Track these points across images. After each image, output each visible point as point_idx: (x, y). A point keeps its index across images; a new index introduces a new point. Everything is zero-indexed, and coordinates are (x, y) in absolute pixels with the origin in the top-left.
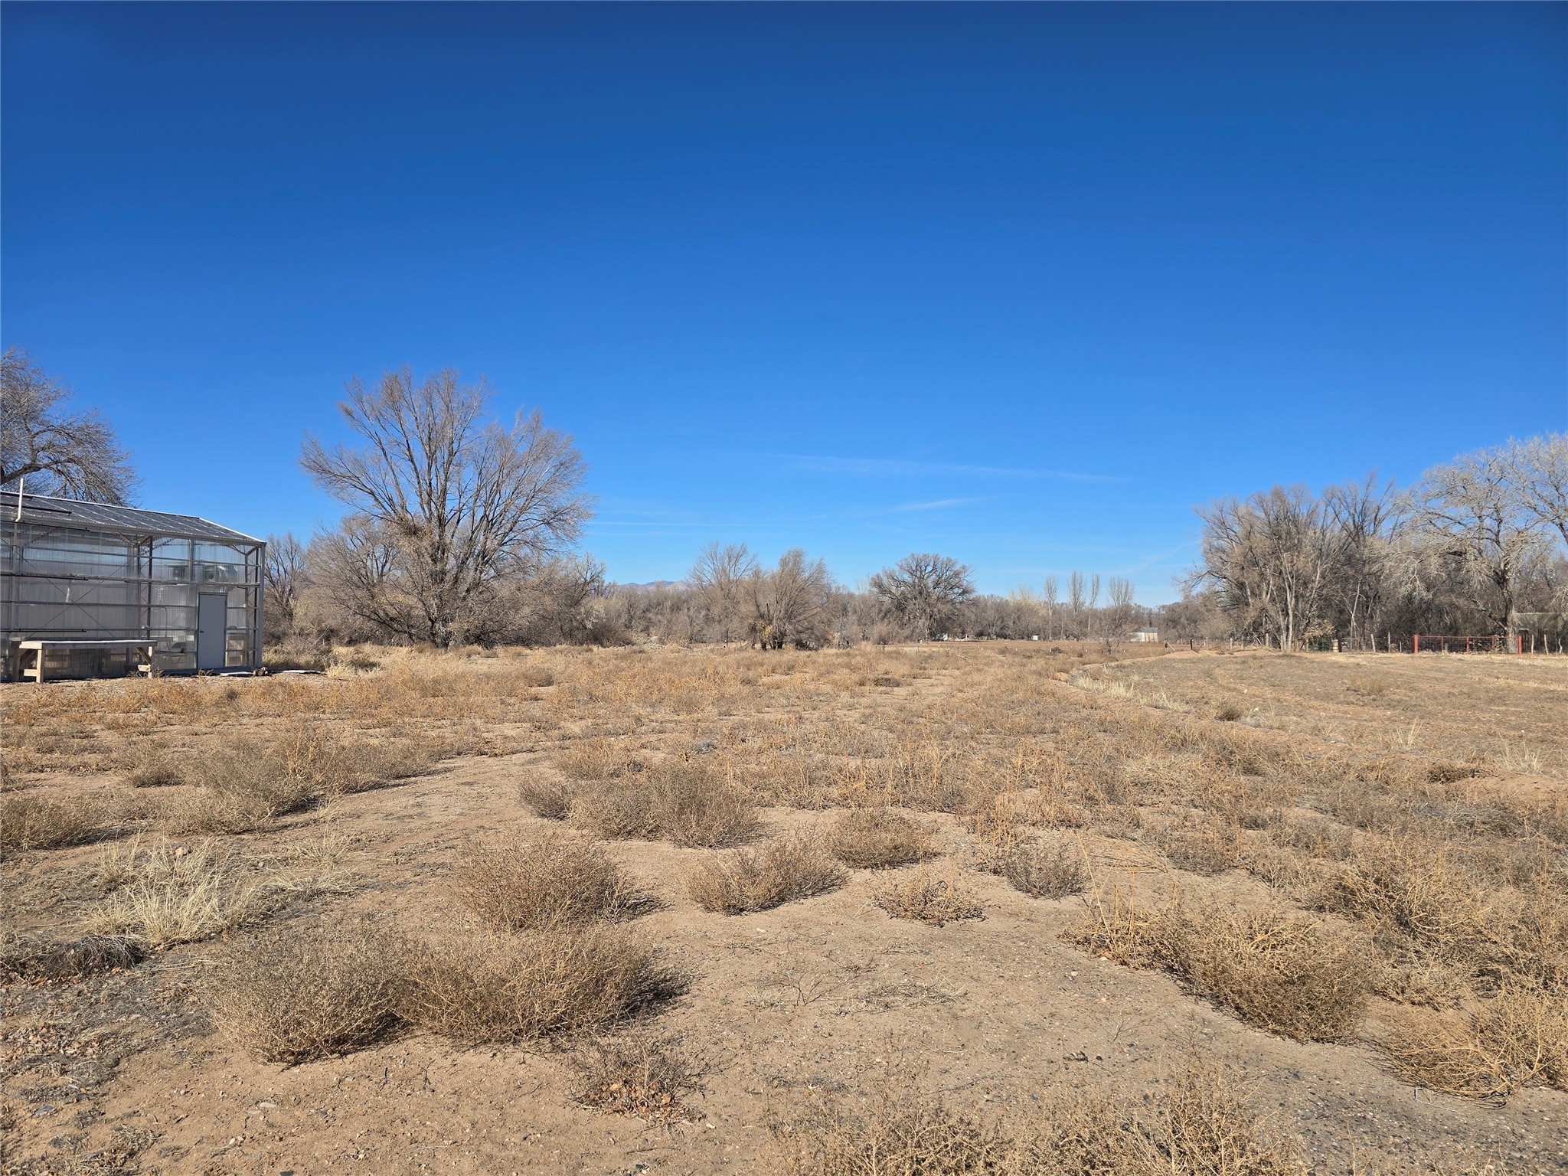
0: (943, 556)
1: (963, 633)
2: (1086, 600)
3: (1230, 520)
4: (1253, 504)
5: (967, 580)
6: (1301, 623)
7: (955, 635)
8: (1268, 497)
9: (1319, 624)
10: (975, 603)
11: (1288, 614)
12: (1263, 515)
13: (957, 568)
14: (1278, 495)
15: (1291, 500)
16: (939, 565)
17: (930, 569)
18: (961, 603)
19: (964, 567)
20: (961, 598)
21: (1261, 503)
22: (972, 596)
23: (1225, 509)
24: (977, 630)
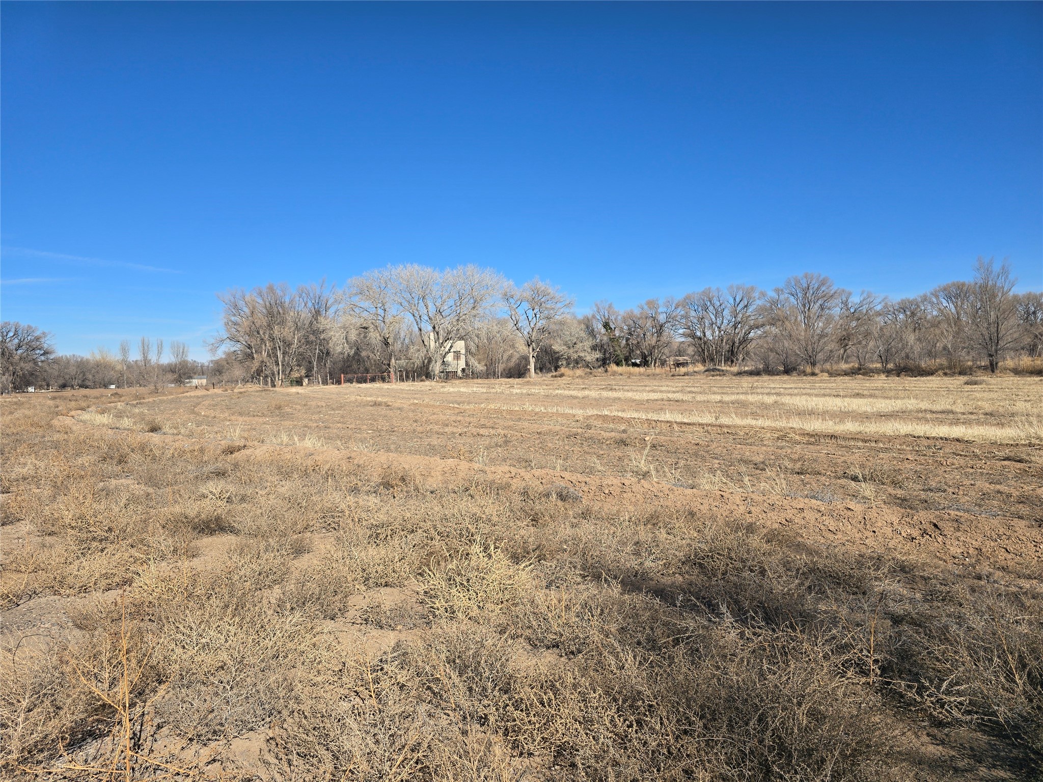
0: (24, 323)
1: (48, 385)
2: (153, 358)
3: (241, 304)
4: (256, 294)
5: (47, 343)
6: (287, 369)
7: (41, 387)
8: (265, 291)
9: (298, 370)
10: (56, 361)
11: (278, 364)
12: (261, 301)
13: (37, 334)
14: (271, 289)
15: (279, 293)
16: (20, 332)
17: (11, 334)
18: (42, 362)
19: (44, 333)
20: (43, 358)
21: (260, 294)
22: (52, 357)
23: (237, 296)
24: (61, 382)
